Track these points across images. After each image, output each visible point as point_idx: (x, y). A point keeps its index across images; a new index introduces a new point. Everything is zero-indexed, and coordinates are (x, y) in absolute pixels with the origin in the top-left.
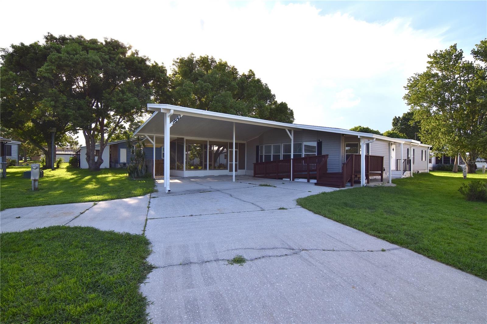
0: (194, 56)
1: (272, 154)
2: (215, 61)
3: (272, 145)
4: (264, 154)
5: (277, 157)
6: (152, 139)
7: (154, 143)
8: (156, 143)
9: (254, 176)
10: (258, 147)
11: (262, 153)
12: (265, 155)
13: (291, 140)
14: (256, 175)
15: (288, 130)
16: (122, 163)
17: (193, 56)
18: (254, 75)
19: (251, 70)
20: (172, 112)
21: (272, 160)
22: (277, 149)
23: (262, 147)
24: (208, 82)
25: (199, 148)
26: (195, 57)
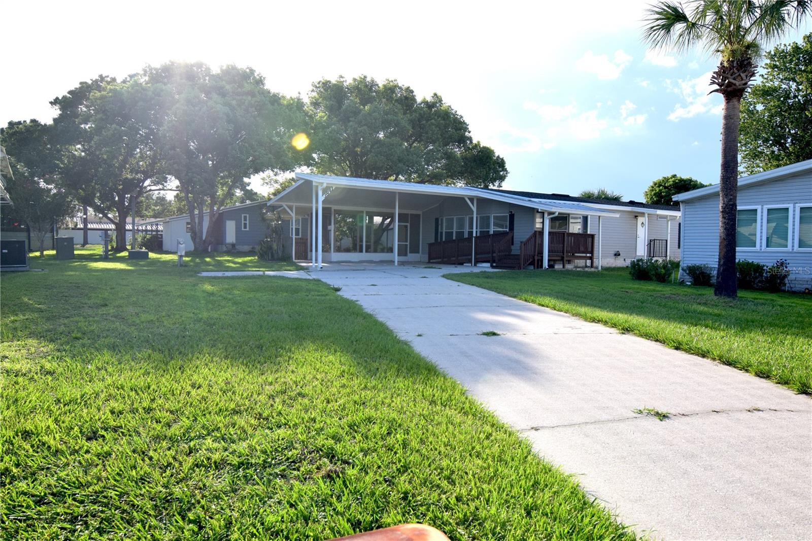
0: (344, 79)
1: (455, 230)
2: (377, 85)
3: (455, 218)
4: (444, 231)
5: (460, 234)
6: (291, 209)
7: (293, 215)
8: (296, 214)
9: (429, 262)
10: (437, 220)
11: (442, 229)
12: (446, 232)
13: (473, 211)
14: (431, 261)
15: (469, 199)
16: (229, 244)
17: (342, 80)
18: (441, 101)
19: (435, 94)
20: (325, 185)
21: (454, 238)
22: (461, 223)
23: (442, 220)
24: (364, 125)
25: (351, 220)
26: (346, 81)
